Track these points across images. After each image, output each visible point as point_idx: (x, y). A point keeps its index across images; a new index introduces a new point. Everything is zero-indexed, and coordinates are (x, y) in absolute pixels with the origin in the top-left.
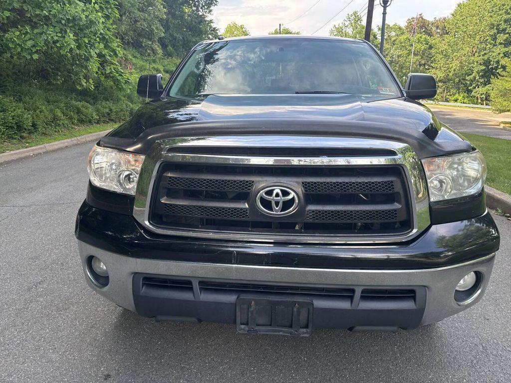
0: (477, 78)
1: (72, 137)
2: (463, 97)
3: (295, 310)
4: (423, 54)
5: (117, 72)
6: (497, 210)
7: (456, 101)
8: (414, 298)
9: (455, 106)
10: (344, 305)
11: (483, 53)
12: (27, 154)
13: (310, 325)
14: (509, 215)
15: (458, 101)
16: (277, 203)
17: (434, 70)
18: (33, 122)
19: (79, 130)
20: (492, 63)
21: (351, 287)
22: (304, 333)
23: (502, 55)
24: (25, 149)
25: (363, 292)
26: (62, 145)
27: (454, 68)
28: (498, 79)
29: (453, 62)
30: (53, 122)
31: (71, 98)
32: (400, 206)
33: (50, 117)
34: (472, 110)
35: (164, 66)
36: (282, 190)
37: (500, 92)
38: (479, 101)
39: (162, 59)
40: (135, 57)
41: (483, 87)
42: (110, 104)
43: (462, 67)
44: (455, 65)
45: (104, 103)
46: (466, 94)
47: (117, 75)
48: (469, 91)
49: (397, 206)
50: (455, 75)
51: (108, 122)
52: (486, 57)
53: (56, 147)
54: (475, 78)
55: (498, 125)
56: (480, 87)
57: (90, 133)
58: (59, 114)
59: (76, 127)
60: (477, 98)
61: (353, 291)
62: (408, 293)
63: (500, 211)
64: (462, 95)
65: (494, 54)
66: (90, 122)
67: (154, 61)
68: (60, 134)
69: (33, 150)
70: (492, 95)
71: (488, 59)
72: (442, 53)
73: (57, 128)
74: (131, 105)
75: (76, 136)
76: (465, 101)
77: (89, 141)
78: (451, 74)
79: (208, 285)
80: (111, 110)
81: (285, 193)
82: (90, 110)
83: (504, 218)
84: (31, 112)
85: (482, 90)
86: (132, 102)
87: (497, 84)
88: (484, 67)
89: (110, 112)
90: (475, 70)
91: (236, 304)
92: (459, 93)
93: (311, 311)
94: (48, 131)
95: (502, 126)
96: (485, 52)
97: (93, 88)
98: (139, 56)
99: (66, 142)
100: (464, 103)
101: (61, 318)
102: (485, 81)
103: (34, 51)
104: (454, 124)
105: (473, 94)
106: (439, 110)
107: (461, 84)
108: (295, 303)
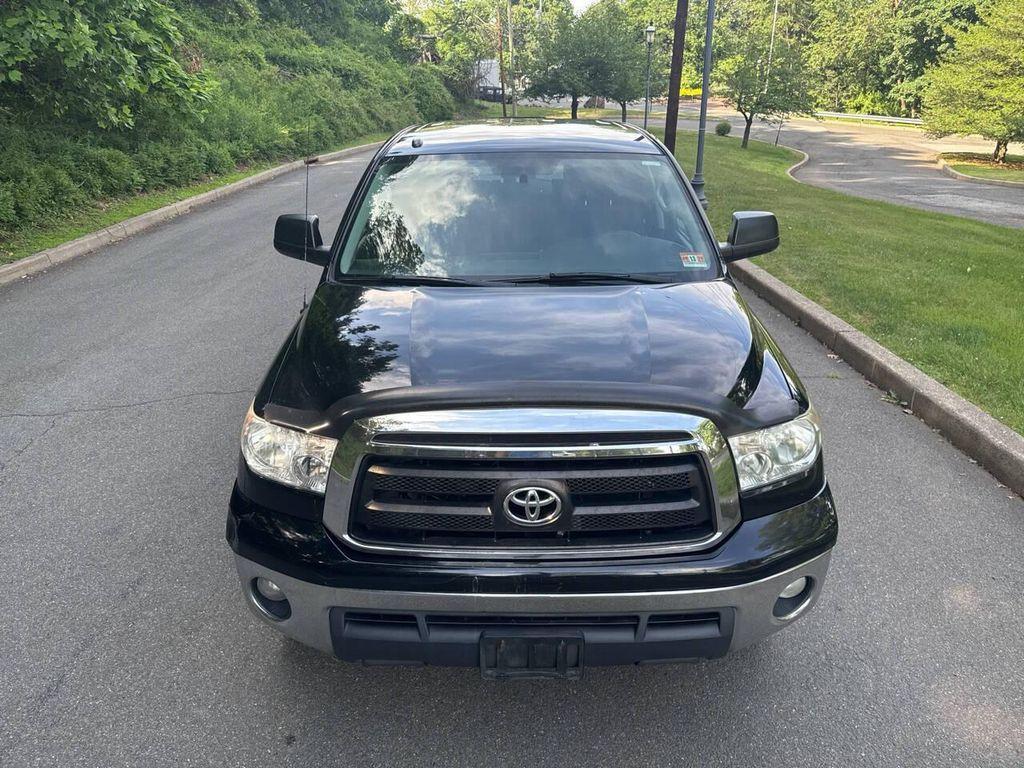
0: (901, 61)
1: (96, 230)
2: (872, 101)
3: (560, 648)
4: (798, 11)
5: (175, 79)
6: (889, 394)
7: (858, 108)
8: (718, 622)
9: (856, 121)
10: (625, 636)
11: (911, 10)
12: (16, 276)
13: (581, 665)
14: (906, 403)
15: (863, 109)
16: (532, 510)
17: (817, 46)
18: (16, 203)
19: (108, 212)
20: (929, 31)
21: (635, 614)
22: (572, 676)
23: (948, 15)
24: (11, 267)
25: (651, 618)
26: (80, 250)
27: (857, 40)
28: (939, 66)
29: (856, 27)
30: (53, 198)
31: (84, 141)
32: (698, 504)
33: (47, 189)
34: (888, 127)
35: (266, 46)
36: (538, 492)
37: (942, 93)
38: (903, 108)
39: (260, 28)
40: (201, 26)
41: (911, 81)
42: (165, 148)
43: (871, 38)
44: (859, 34)
45: (152, 148)
46: (878, 94)
47: (175, 86)
48: (886, 89)
49: (693, 503)
50: (858, 53)
51: (164, 187)
52: (918, 19)
53: (70, 255)
54: (895, 61)
55: (934, 162)
56: (906, 80)
57: (133, 216)
58: (64, 178)
59: (101, 204)
60: (900, 102)
61: (637, 618)
62: (710, 617)
63: (894, 396)
64: (870, 97)
65: (933, 13)
66: (128, 189)
67: (244, 34)
68: (72, 225)
69: (25, 267)
70: (926, 100)
71: (923, 23)
72: (835, 8)
73: (64, 209)
74: (207, 145)
75: (104, 226)
76: (876, 109)
77: (133, 236)
78: (849, 55)
79: (439, 620)
80: (168, 161)
81: (543, 495)
82: (125, 165)
83: (898, 409)
84: (11, 185)
85: (908, 86)
86: (209, 139)
87: (937, 78)
88: (914, 40)
89: (166, 166)
90: (897, 46)
91: (478, 645)
92: (865, 92)
93: (582, 648)
94: (47, 220)
95: (942, 163)
96: (917, 7)
97: (132, 124)
98: (209, 23)
99: (87, 242)
100: (873, 113)
101: (194, 646)
102: (914, 67)
103: (10, 65)
104: (853, 161)
105: (891, 94)
106: (825, 130)
107: (871, 73)
108: (559, 640)
